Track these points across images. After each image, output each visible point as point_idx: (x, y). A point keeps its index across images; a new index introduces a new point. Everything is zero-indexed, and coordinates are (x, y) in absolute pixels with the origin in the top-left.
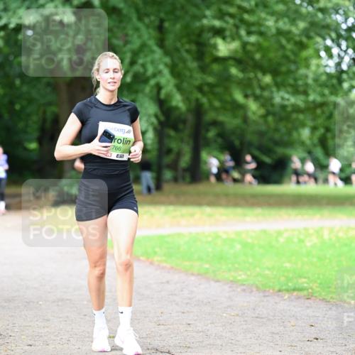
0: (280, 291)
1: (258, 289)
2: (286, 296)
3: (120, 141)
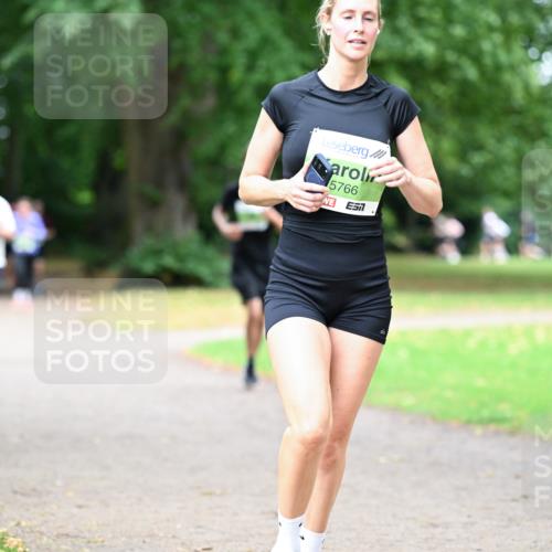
0: (468, 423)
1: (434, 419)
2: (479, 431)
3: (354, 174)
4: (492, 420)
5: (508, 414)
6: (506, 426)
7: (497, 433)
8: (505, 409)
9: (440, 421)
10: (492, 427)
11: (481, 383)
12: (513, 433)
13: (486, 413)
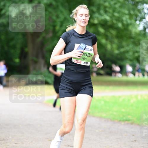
0: (120, 121)
1: (111, 120)
2: (123, 123)
3: (86, 55)
4: (126, 120)
5: (131, 119)
6: (130, 122)
7: (128, 124)
8: (130, 117)
9: (113, 121)
10: (127, 122)
11: (123, 110)
12: (132, 124)
13: (125, 118)
